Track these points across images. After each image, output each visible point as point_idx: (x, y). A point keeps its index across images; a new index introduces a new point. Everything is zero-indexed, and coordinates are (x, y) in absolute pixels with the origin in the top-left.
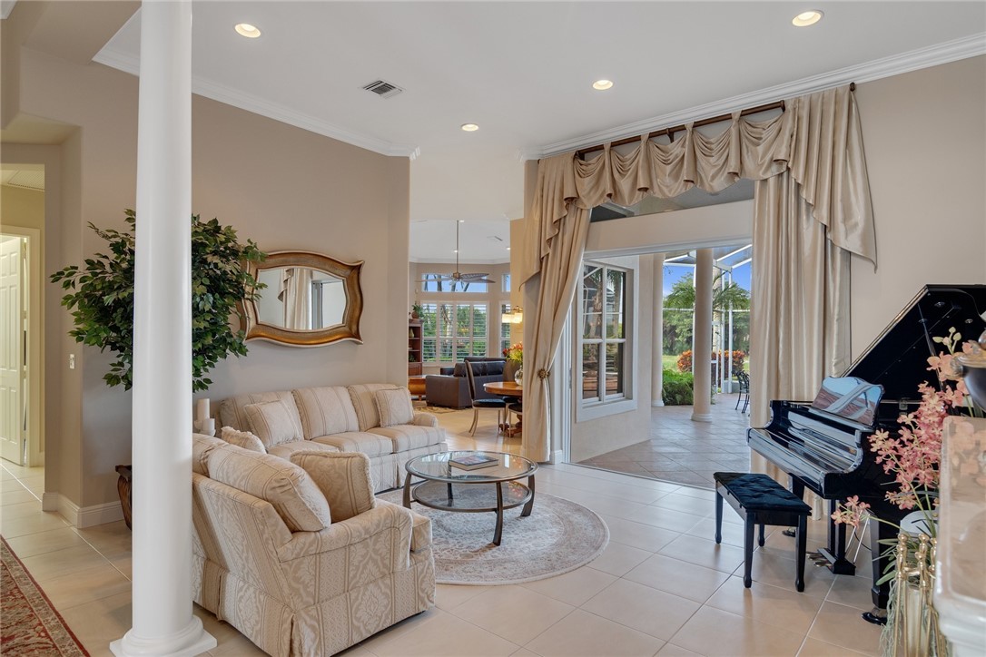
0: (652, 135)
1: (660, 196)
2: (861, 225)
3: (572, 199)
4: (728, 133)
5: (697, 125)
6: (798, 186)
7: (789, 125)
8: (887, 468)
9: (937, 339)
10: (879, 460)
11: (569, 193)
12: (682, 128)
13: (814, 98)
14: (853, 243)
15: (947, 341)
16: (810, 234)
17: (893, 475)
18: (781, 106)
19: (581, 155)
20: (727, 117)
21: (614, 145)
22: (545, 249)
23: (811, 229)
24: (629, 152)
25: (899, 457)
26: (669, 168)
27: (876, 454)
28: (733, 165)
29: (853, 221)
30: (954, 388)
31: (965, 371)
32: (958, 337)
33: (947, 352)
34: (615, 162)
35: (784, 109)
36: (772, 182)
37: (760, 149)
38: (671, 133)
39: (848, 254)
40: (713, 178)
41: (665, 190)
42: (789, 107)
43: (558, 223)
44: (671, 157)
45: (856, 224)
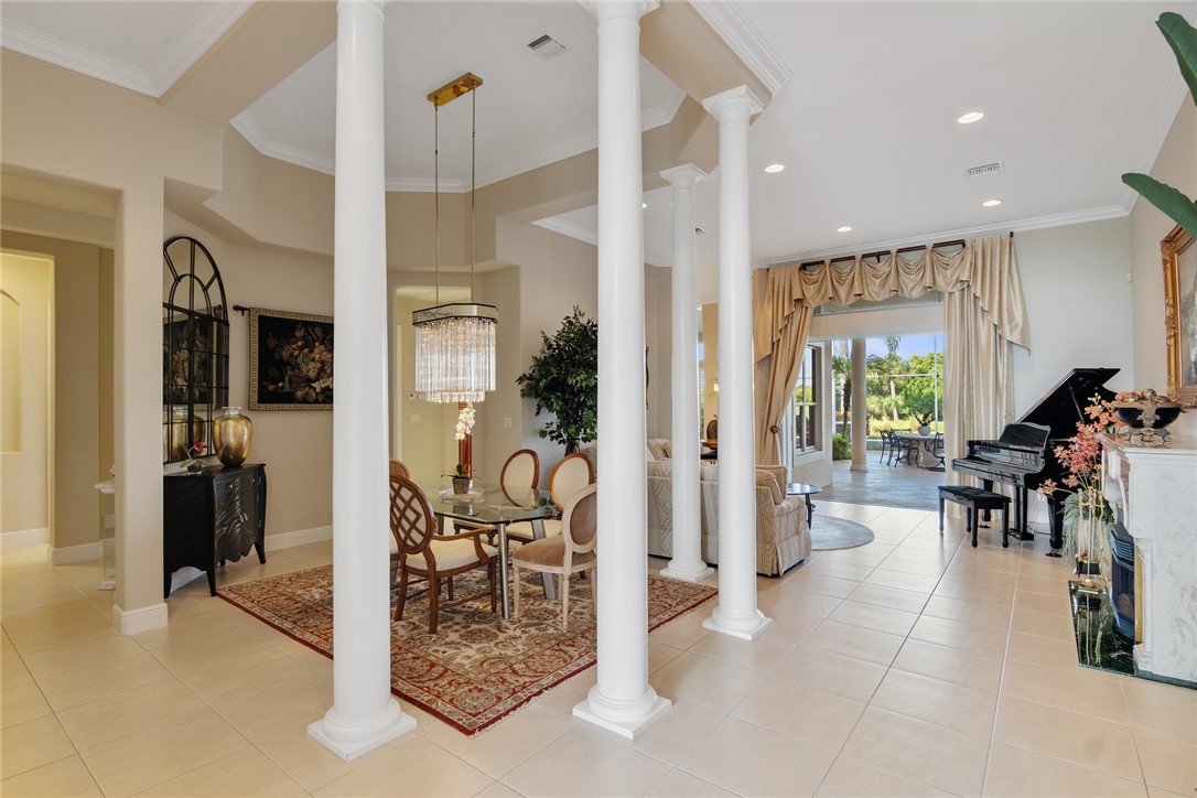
0: (864, 256)
1: (870, 299)
2: (1020, 325)
3: (799, 300)
4: (923, 258)
5: (900, 251)
6: (976, 297)
7: (969, 257)
8: (1064, 464)
9: (1089, 399)
10: (1059, 461)
11: (797, 294)
12: (888, 253)
13: (986, 240)
14: (1016, 338)
15: (1094, 399)
16: (985, 330)
17: (1068, 468)
18: (962, 243)
19: (804, 267)
20: (923, 247)
21: (833, 261)
22: (777, 336)
23: (986, 326)
24: (845, 267)
25: (1070, 459)
26: (878, 281)
27: (1059, 458)
28: (928, 281)
29: (1015, 322)
30: (1098, 422)
31: (1116, 409)
32: (1099, 397)
33: (1094, 405)
34: (834, 274)
35: (964, 246)
36: (957, 294)
37: (949, 272)
38: (878, 255)
39: (1011, 343)
40: (912, 289)
41: (875, 296)
42: (968, 245)
43: (788, 318)
44: (880, 273)
45: (1017, 325)
